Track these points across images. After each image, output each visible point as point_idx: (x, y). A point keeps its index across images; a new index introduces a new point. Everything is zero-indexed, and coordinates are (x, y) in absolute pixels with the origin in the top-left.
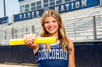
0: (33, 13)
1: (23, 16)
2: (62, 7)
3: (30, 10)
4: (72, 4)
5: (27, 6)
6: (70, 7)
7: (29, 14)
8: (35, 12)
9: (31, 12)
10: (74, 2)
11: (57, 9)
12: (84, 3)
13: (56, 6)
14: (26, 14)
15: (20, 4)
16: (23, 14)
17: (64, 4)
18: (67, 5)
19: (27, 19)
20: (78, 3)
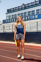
0: (12, 20)
1: (7, 21)
2: (26, 17)
3: (11, 18)
4: (31, 17)
5: (10, 16)
6: (30, 18)
7: (10, 20)
8: (13, 19)
9: (11, 19)
10: (32, 16)
11: (24, 18)
12: (36, 16)
13: (24, 17)
14: (9, 20)
15: (6, 15)
16: (7, 20)
17: (27, 17)
18: (29, 17)
19: (9, 22)
20: (34, 16)
